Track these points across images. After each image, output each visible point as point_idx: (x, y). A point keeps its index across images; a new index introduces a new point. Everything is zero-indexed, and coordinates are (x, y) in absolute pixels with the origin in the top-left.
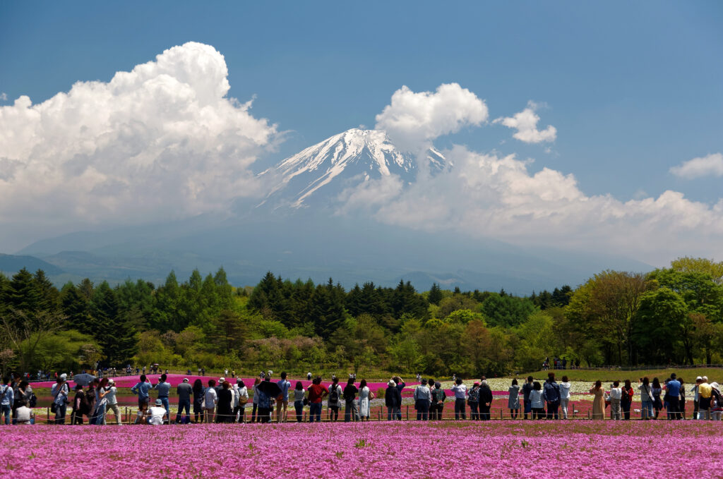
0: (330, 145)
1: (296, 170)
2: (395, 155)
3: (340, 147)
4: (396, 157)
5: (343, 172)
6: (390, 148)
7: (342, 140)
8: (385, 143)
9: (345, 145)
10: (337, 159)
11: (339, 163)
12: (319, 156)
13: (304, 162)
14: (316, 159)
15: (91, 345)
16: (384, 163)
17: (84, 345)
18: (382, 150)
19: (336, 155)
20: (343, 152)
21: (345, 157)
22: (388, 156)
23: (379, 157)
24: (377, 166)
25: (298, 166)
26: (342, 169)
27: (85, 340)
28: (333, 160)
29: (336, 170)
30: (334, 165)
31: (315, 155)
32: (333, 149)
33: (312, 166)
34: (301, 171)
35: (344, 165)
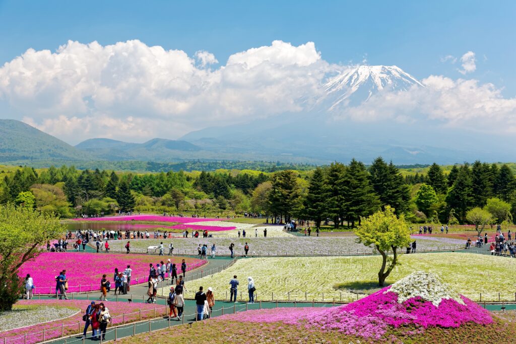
0: (350, 75)
1: (330, 90)
2: (387, 80)
3: (356, 76)
4: (388, 81)
5: (357, 90)
6: (384, 76)
7: (357, 72)
8: (382, 73)
9: (358, 75)
10: (354, 84)
11: (355, 85)
12: (344, 81)
13: (334, 86)
14: (342, 83)
15: (114, 203)
16: (381, 85)
17: (111, 203)
18: (379, 77)
19: (353, 81)
20: (357, 79)
21: (358, 82)
22: (383, 80)
23: (378, 81)
24: (376, 87)
25: (331, 88)
26: (356, 89)
27: (113, 201)
28: (351, 84)
29: (354, 89)
30: (352, 86)
31: (341, 81)
32: (351, 78)
33: (340, 87)
34: (334, 90)
35: (358, 86)
